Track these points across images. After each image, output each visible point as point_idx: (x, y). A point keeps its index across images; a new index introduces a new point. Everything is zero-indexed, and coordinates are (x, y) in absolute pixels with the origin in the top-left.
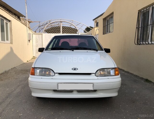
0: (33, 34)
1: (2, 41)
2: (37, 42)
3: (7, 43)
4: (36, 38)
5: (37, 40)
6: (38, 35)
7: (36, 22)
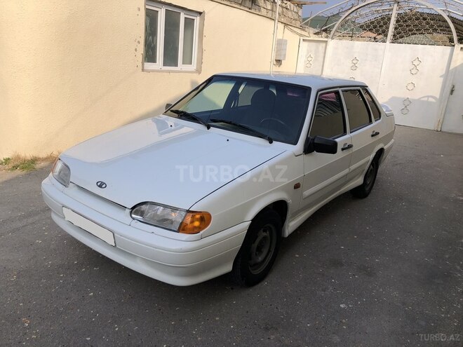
0: (301, 40)
1: (164, 65)
2: (309, 65)
3: (183, 70)
4: (308, 53)
5: (310, 59)
6: (314, 44)
7: (315, 3)
